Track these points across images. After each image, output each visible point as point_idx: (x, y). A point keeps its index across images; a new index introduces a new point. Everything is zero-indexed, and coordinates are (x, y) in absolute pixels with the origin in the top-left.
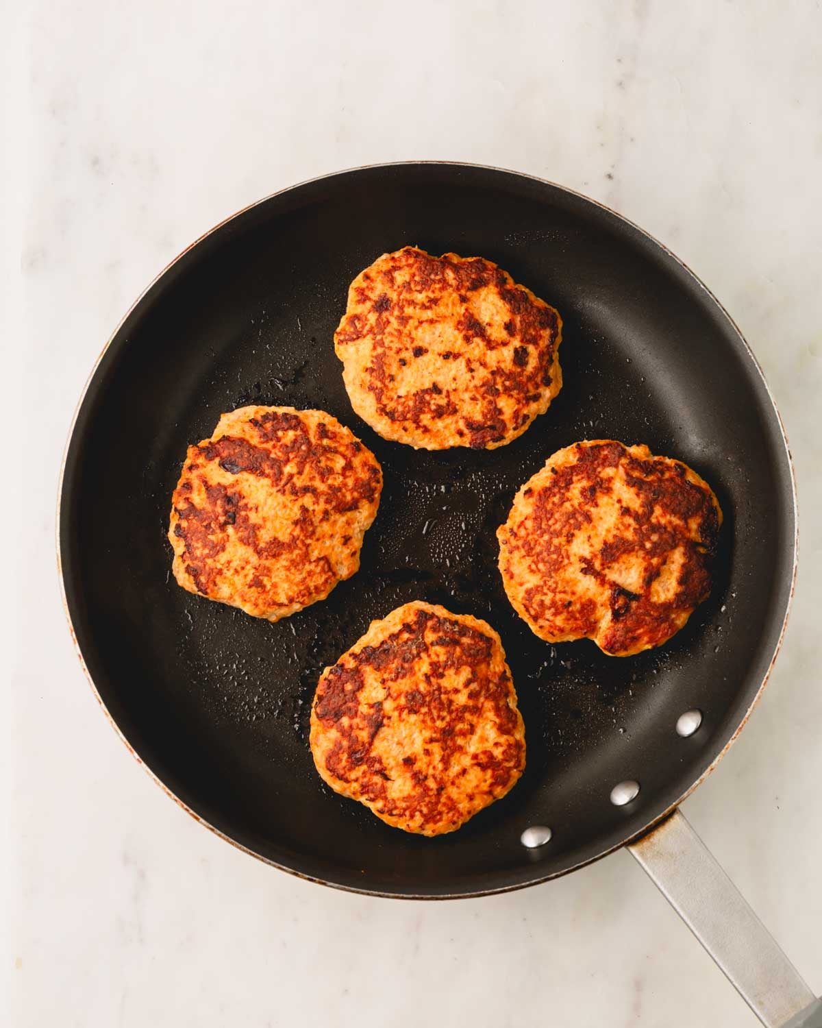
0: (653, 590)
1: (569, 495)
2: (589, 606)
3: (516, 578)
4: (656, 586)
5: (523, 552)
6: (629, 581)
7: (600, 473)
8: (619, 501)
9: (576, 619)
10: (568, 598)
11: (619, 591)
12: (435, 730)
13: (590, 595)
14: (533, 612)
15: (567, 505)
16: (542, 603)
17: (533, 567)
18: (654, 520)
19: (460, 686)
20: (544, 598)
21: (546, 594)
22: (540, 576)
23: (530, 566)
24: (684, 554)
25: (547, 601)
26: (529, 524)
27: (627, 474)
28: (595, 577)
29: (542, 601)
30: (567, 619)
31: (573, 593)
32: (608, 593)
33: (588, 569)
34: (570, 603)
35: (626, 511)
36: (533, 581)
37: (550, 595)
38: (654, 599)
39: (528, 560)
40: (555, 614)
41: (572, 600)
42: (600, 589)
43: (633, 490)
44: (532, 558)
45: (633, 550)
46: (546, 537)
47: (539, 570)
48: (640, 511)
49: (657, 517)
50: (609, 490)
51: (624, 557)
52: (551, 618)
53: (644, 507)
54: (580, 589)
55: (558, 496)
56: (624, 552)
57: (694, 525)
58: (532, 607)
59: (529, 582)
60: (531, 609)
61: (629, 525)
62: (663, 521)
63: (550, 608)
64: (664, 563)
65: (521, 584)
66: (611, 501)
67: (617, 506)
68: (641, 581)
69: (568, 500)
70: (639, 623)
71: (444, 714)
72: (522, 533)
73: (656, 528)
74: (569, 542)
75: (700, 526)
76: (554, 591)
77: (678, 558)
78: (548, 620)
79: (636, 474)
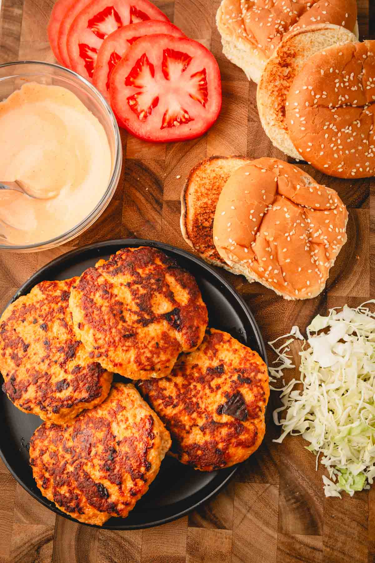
0: (178, 301)
1: (98, 305)
2: (165, 336)
3: (124, 363)
4: (177, 298)
5: (112, 349)
6: (165, 308)
7: (98, 284)
8: (121, 284)
9: (167, 348)
10: (153, 342)
11: (167, 316)
12: (204, 388)
13: (159, 332)
14: (148, 368)
15: (103, 309)
16: (148, 359)
17: (125, 348)
18: (143, 276)
19: (173, 384)
20: (145, 355)
21: (144, 352)
22: (132, 348)
23: (122, 350)
24: (171, 275)
25: (149, 355)
26: (99, 335)
27: (108, 273)
28: (152, 323)
29: (146, 357)
30: (165, 352)
31: (153, 338)
32: (165, 323)
33: (145, 323)
34: (157, 344)
35: (129, 285)
36: (132, 354)
37: (146, 350)
38: (183, 304)
39: (120, 349)
40: (158, 357)
41: (156, 341)
42: (161, 324)
43: (120, 275)
44: (120, 346)
45: (151, 295)
46: (114, 330)
47: (129, 346)
48: (134, 278)
49: (143, 273)
50: (112, 286)
51: (152, 302)
52: (159, 360)
53: (133, 275)
54: (153, 334)
55: (95, 310)
56: (149, 300)
57: (159, 263)
58: (145, 366)
59: (130, 357)
60: (146, 368)
61: (138, 288)
62: (147, 272)
63: (153, 357)
64: (168, 286)
65: (129, 362)
66: (118, 288)
67: (123, 287)
68: (169, 303)
69: (101, 307)
70: (191, 319)
71: (192, 386)
72: (101, 342)
73: (149, 278)
74: (124, 321)
75: (161, 260)
76: (146, 347)
77: (170, 279)
78: (159, 362)
79: (111, 269)
